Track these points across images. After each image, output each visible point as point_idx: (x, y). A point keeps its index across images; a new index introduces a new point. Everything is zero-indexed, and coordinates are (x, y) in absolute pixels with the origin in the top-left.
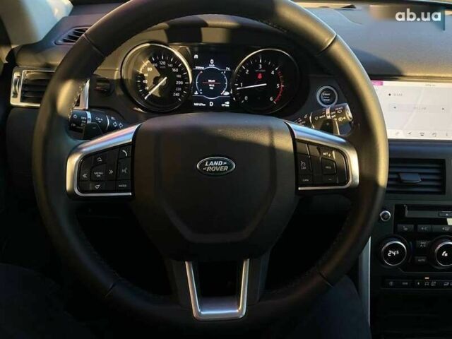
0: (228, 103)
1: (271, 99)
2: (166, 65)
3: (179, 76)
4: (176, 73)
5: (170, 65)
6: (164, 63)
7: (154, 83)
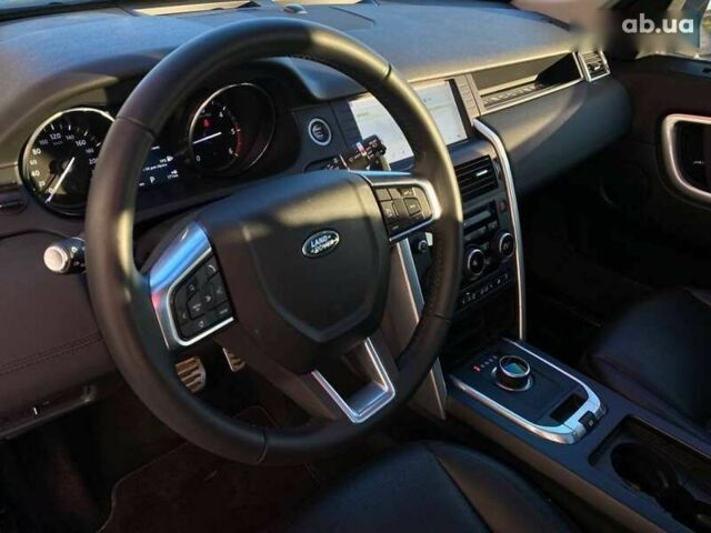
0: (175, 172)
1: (231, 151)
2: (63, 138)
3: (90, 151)
4: (84, 148)
5: (70, 137)
6: (59, 136)
7: (51, 173)
